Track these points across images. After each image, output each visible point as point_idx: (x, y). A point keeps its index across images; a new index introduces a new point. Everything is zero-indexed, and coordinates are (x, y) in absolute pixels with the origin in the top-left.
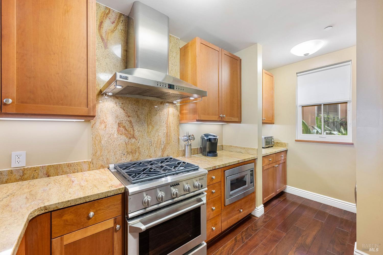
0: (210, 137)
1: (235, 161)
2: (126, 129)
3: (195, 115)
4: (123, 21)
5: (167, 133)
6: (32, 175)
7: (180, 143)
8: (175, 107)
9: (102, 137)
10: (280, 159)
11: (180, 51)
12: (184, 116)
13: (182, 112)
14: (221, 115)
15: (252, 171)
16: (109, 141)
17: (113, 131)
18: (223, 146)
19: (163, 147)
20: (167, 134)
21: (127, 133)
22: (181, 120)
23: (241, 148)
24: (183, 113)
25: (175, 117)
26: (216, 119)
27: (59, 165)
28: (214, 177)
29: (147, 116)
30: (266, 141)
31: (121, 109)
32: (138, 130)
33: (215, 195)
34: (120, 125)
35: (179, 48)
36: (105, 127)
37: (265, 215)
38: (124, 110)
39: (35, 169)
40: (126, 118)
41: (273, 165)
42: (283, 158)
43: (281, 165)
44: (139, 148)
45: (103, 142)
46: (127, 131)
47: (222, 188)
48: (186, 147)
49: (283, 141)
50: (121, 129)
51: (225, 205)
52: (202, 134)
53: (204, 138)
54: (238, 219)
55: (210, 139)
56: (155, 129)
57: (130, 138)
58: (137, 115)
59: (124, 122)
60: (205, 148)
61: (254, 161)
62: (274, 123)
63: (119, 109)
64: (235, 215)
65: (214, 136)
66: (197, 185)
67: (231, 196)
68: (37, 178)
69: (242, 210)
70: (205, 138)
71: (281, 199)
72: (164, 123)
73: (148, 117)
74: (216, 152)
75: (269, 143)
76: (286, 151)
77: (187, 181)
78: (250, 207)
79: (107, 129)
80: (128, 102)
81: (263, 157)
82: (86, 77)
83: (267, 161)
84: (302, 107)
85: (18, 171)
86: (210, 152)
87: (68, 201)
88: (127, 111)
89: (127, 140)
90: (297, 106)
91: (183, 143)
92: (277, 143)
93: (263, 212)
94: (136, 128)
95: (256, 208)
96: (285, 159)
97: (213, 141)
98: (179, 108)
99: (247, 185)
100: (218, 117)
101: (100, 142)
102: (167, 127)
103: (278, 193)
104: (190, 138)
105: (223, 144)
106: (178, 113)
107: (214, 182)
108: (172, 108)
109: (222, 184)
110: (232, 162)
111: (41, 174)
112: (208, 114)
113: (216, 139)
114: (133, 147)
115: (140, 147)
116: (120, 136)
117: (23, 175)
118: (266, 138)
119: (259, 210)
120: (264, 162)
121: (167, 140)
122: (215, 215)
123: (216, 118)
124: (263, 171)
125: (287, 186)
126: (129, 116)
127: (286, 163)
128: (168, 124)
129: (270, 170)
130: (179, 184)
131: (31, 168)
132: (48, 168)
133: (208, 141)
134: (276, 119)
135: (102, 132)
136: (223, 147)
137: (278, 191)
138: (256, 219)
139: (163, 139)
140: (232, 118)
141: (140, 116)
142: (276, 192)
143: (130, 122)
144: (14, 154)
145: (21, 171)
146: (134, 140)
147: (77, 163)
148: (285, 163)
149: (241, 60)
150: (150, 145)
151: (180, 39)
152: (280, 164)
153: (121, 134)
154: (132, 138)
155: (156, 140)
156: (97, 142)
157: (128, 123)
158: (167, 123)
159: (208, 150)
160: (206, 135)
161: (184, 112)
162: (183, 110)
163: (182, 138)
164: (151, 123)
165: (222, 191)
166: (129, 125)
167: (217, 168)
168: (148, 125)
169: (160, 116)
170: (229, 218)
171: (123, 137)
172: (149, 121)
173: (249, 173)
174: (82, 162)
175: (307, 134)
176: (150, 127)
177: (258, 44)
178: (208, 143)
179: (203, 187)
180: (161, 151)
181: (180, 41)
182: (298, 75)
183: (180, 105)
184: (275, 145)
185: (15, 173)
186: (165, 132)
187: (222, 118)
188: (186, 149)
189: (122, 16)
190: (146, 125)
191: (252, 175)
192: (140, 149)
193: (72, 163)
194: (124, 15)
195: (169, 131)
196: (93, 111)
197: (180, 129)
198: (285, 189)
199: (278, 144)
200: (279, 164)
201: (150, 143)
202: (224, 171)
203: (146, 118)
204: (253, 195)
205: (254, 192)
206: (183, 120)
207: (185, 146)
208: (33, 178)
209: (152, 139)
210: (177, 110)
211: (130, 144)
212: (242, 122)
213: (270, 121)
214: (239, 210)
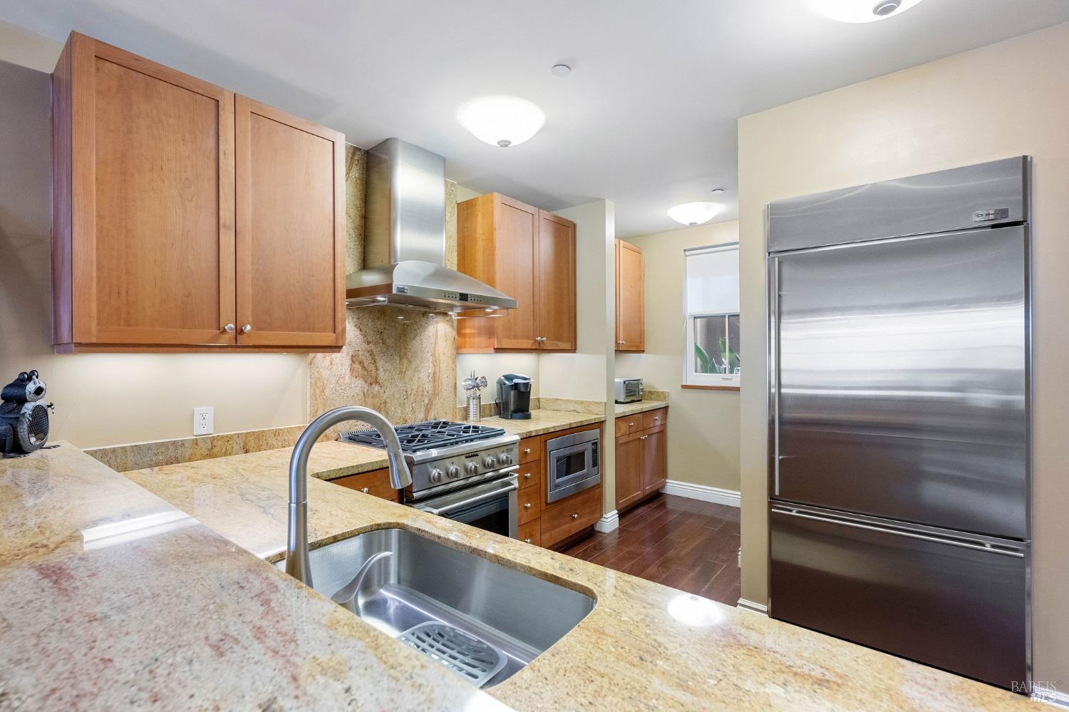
0: (516, 381)
1: (565, 423)
2: (364, 367)
3: (492, 340)
4: (358, 161)
5: (434, 374)
6: (224, 448)
7: (459, 394)
8: (448, 321)
9: (325, 382)
10: (652, 425)
11: (458, 208)
12: (467, 339)
13: (463, 331)
14: (539, 338)
15: (595, 444)
16: (338, 389)
17: (344, 370)
18: (541, 400)
19: (426, 401)
20: (434, 377)
21: (366, 374)
22: (459, 348)
23: (576, 402)
24: (465, 334)
25: (449, 342)
26: (529, 347)
27: (263, 432)
28: (528, 450)
29: (399, 341)
30: (627, 390)
31: (356, 329)
32: (384, 369)
33: (530, 483)
34: (354, 359)
35: (455, 203)
36: (331, 364)
37: (620, 529)
38: (361, 330)
39: (228, 439)
40: (365, 346)
41: (638, 437)
42: (658, 423)
43: (654, 438)
44: (385, 403)
45: (327, 391)
46: (366, 370)
47: (543, 471)
48: (471, 401)
49: (661, 388)
50: (357, 366)
51: (546, 503)
52: (500, 375)
53: (505, 384)
54: (569, 531)
55: (516, 385)
56: (413, 366)
57: (371, 384)
58: (383, 339)
59: (361, 353)
60: (506, 404)
61: (600, 424)
62: (644, 351)
63: (354, 328)
64: (564, 525)
65: (525, 379)
66: (505, 458)
67: (557, 486)
68: (230, 455)
69: (576, 516)
70: (507, 382)
71: (654, 505)
72: (430, 354)
73: (400, 343)
74: (528, 411)
75: (633, 391)
76: (666, 408)
77: (488, 452)
78: (593, 512)
79: (334, 367)
80: (367, 315)
81: (616, 418)
82: (332, 283)
83: (624, 427)
84: (695, 318)
85: (205, 440)
86: (515, 411)
87: (340, 469)
88: (366, 332)
89: (366, 386)
90: (684, 317)
91: (463, 394)
92: (650, 392)
93: (617, 525)
94: (381, 363)
95: (604, 516)
96: (664, 425)
97: (522, 389)
98: (455, 324)
99: (585, 471)
100: (532, 341)
101: (323, 391)
102: (434, 362)
103: (647, 492)
104: (477, 384)
105: (541, 396)
106: (454, 333)
107: (529, 459)
108: (443, 324)
109: (543, 464)
110: (558, 426)
111: (236, 447)
112: (515, 337)
113: (528, 383)
114: (376, 402)
115: (388, 400)
116: (354, 379)
117: (212, 448)
118: (626, 382)
119: (608, 520)
120: (620, 429)
121: (435, 387)
122: (530, 519)
123: (527, 344)
124: (618, 445)
125: (667, 481)
126: (369, 343)
127: (666, 434)
128: (437, 355)
129: (631, 445)
130: (477, 455)
131: (222, 437)
132: (246, 438)
133: (512, 389)
134: (649, 343)
135: (325, 373)
136: (539, 401)
137: (649, 489)
138: (602, 536)
139: (428, 386)
140: (560, 343)
141: (388, 340)
142: (644, 490)
143: (371, 353)
144: (198, 410)
145: (209, 441)
146: (377, 388)
147: (287, 429)
148: (662, 433)
149: (575, 225)
150: (405, 397)
151: (458, 184)
152: (652, 434)
153: (356, 377)
154: (374, 385)
155: (415, 387)
156: (318, 391)
157: (367, 355)
158: (433, 355)
159: (512, 407)
160: (509, 378)
161: (468, 331)
162: (465, 328)
163: (464, 383)
164: (406, 354)
165: (543, 477)
166: (369, 358)
167: (534, 434)
168: (401, 359)
169: (421, 340)
170: (554, 528)
171: (360, 382)
172: (403, 350)
173: (589, 447)
174: (296, 428)
175: (706, 372)
176: (405, 361)
177: (607, 201)
178: (512, 393)
179: (513, 464)
180: (423, 409)
181: (458, 186)
182: (687, 253)
183: (458, 320)
184: (646, 397)
185: (201, 444)
186: (430, 371)
187: (539, 343)
188: (471, 406)
189: (358, 153)
190: (398, 358)
191: (595, 451)
192: (388, 405)
193: (281, 430)
194: (360, 149)
195: (437, 370)
196: (342, 337)
197: (458, 364)
198: (664, 487)
199: (652, 395)
200: (650, 435)
201: (404, 393)
202: (546, 441)
203: (398, 344)
204: (597, 491)
205: (600, 486)
206: (465, 347)
207: (468, 399)
208: (226, 454)
209: (408, 386)
210: (452, 326)
211: (371, 395)
212: (577, 351)
213: (636, 346)
214: (571, 516)
